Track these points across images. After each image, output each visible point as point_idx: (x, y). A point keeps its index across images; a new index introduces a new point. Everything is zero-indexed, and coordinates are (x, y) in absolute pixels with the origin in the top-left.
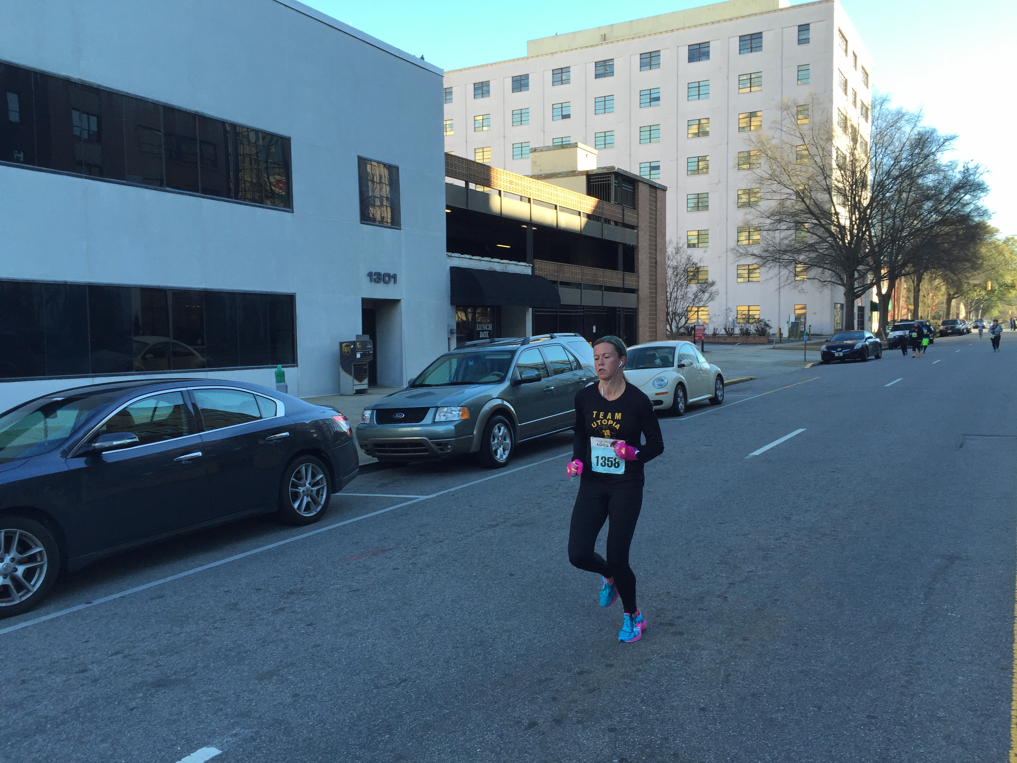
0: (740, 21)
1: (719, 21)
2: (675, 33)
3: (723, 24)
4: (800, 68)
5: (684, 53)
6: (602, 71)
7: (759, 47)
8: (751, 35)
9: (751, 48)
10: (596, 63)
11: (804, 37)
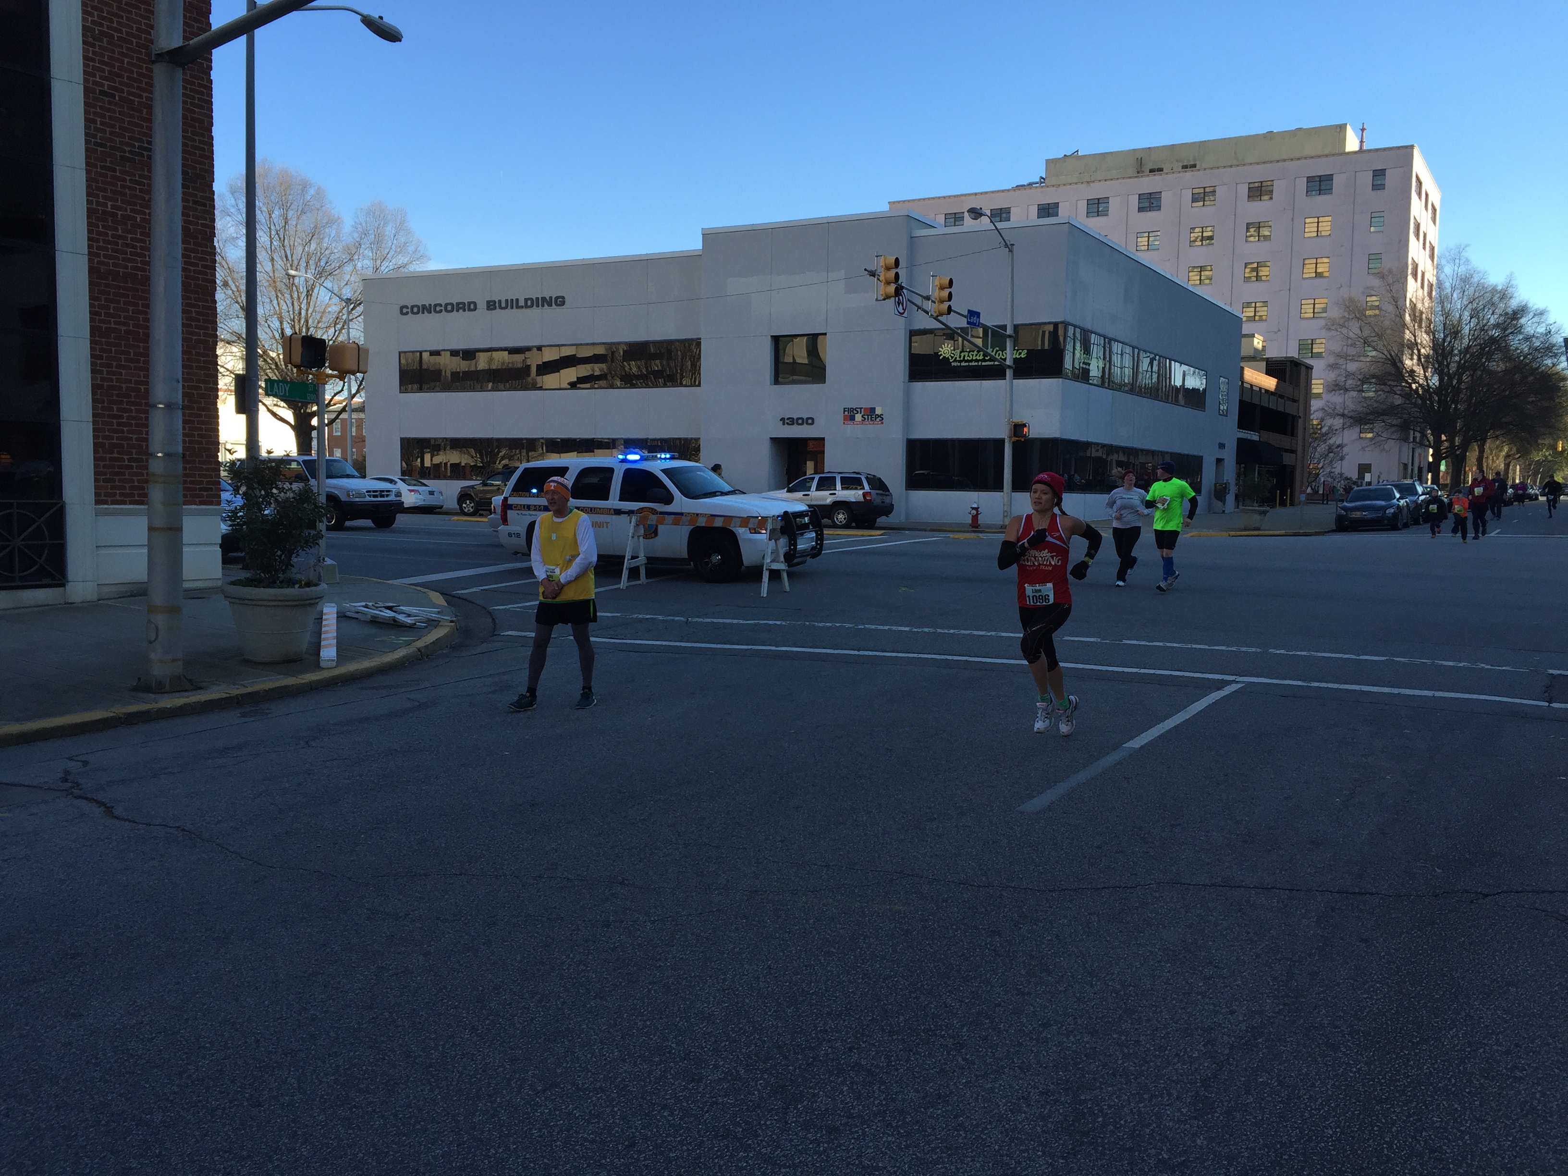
0: (1309, 161)
1: (1285, 160)
2: (1234, 169)
3: (1288, 164)
4: (1373, 215)
5: (1244, 190)
6: (1147, 204)
7: (1329, 190)
8: (1320, 177)
9: (1320, 190)
10: (1139, 195)
11: (1379, 182)
